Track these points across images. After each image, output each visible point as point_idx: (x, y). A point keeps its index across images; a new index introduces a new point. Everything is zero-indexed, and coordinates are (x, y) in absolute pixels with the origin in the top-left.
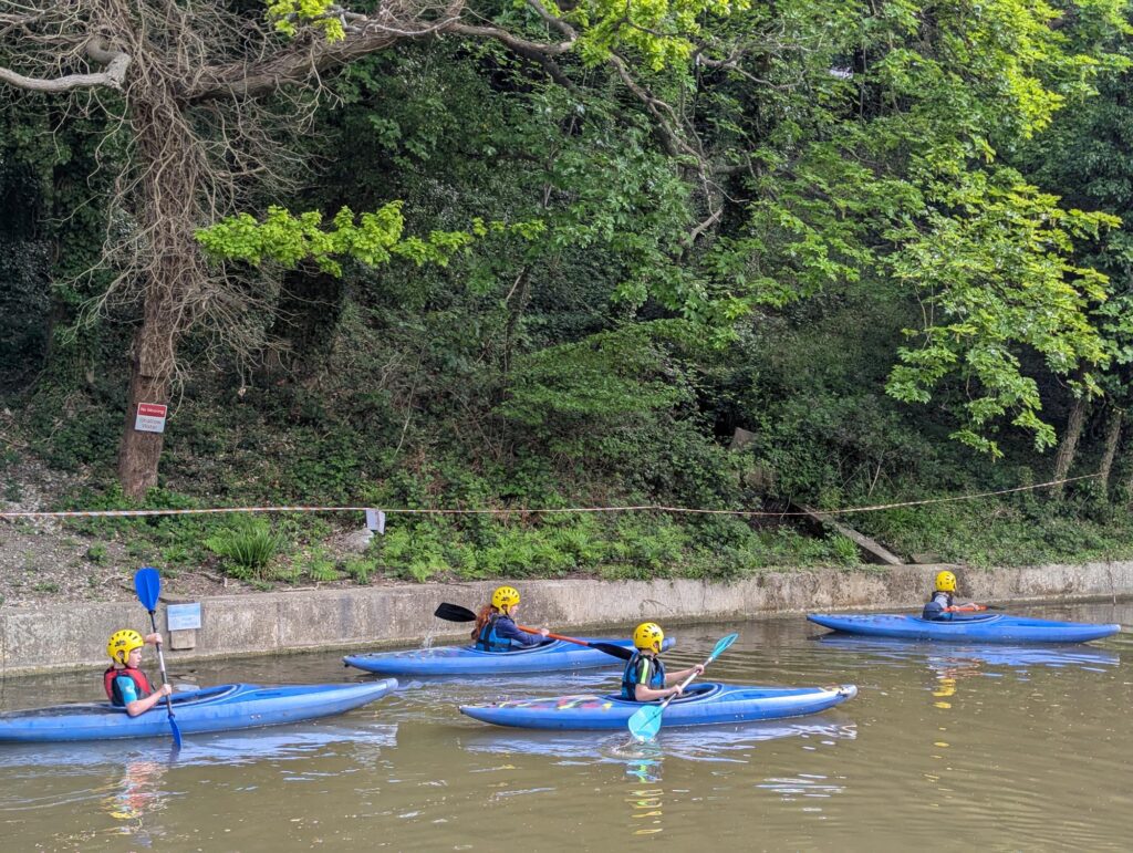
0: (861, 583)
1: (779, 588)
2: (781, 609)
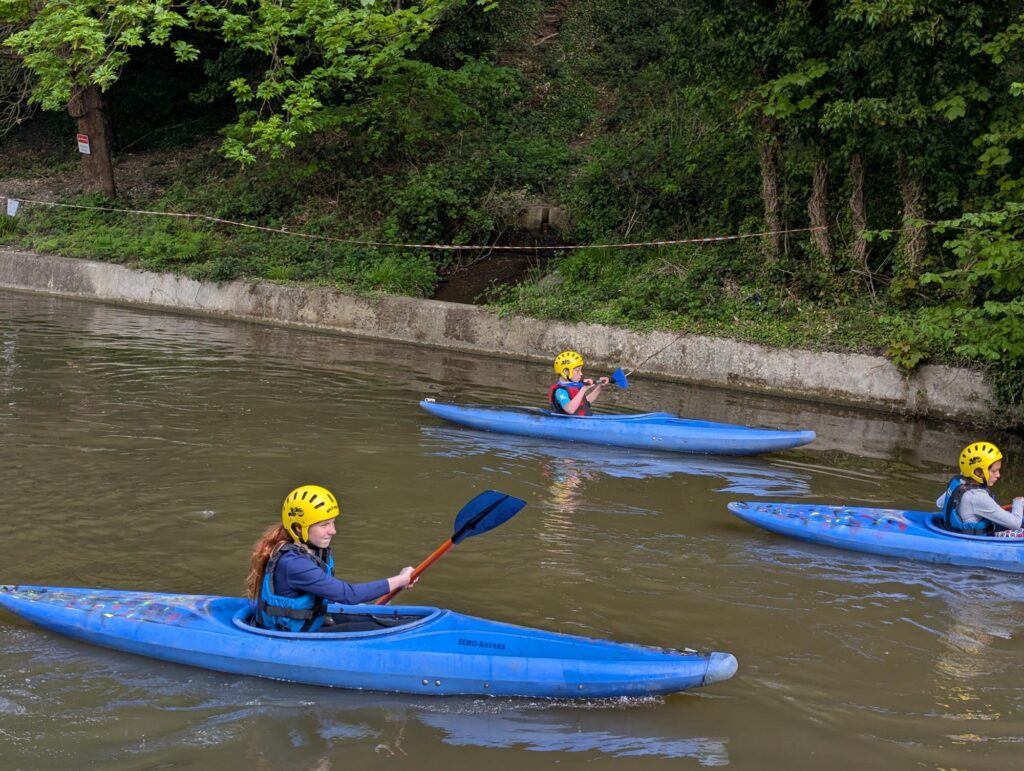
0: (350, 307)
1: (269, 298)
2: (267, 316)
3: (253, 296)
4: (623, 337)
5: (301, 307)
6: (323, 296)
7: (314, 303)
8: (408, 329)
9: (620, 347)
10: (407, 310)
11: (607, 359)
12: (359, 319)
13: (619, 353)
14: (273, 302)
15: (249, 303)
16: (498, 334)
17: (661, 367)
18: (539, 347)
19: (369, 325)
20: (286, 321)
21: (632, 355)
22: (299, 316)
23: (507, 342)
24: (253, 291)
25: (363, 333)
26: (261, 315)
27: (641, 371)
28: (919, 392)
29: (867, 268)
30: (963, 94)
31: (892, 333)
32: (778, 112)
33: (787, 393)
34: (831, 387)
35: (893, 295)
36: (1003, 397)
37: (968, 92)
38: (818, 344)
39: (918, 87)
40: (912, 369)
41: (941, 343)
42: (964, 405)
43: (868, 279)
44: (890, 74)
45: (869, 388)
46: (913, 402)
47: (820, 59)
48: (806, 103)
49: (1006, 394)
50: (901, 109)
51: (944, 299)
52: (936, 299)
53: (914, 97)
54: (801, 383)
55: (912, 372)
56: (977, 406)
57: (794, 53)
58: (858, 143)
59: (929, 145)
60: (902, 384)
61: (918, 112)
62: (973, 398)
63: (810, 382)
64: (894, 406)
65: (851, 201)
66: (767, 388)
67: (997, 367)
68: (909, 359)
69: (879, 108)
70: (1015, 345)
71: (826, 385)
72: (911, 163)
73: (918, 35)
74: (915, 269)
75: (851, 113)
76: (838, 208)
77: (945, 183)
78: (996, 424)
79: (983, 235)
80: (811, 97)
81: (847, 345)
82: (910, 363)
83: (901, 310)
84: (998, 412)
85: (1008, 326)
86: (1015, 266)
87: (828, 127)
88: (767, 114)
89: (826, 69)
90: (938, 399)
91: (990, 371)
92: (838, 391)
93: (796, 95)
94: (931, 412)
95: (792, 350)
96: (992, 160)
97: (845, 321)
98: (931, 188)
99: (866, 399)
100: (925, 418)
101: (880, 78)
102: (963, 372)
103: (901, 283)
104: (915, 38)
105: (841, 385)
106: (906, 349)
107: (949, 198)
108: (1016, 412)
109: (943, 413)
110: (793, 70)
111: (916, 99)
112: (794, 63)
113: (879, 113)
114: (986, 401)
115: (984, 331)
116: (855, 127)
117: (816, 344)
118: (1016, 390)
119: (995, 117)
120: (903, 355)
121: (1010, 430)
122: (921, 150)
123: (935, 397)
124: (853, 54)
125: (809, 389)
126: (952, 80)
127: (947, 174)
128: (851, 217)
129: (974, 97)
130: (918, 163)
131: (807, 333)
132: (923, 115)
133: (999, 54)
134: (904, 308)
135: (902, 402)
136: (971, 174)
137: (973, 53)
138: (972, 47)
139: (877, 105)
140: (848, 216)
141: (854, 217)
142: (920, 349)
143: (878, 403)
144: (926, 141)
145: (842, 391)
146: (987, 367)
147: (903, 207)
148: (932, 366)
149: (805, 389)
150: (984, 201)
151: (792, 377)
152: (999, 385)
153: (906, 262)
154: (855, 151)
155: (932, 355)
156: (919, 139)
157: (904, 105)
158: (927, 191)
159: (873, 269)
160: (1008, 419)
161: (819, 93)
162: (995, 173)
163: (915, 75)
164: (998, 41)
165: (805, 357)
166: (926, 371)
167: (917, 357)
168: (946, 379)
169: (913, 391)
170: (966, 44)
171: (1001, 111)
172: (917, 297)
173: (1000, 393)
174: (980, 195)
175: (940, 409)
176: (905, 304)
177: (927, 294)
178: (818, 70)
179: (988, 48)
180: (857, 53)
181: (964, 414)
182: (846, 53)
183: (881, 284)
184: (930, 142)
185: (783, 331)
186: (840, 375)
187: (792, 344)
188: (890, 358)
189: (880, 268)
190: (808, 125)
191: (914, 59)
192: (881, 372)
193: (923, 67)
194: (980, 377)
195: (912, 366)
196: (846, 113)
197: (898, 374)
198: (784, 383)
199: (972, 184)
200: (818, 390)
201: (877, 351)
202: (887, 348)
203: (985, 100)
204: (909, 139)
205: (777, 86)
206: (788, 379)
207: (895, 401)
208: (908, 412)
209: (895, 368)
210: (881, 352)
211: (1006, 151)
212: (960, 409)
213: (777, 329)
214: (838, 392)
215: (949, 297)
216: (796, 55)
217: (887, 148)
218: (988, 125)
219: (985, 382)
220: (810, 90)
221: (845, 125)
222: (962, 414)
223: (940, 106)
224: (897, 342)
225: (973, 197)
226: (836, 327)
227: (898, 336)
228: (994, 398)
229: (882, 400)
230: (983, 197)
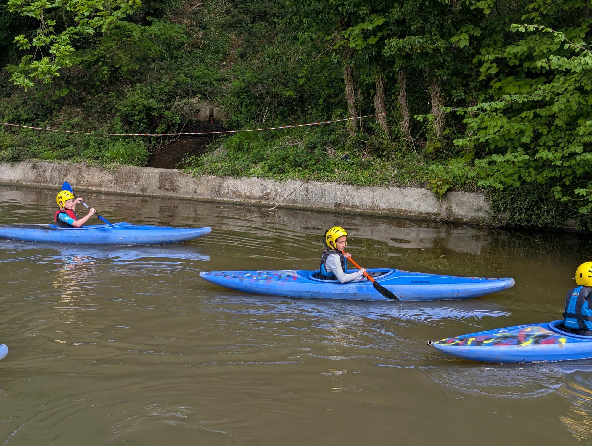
0: (97, 174)
1: (44, 171)
2: (44, 183)
3: (35, 171)
4: (270, 185)
5: (66, 175)
6: (79, 168)
7: (74, 173)
8: (135, 186)
9: (268, 190)
10: (134, 174)
11: (261, 198)
12: (104, 181)
13: (269, 194)
14: (48, 174)
15: (32, 175)
16: (193, 186)
17: (294, 201)
18: (218, 193)
19: (110, 185)
20: (56, 185)
21: (276, 195)
22: (64, 181)
23: (199, 191)
24: (34, 167)
25: (106, 190)
26: (40, 182)
27: (282, 204)
28: (447, 208)
29: (410, 137)
30: (466, 32)
31: (429, 174)
32: (357, 45)
33: (370, 212)
34: (396, 208)
35: (428, 152)
36: (496, 208)
37: (468, 31)
38: (387, 183)
39: (438, 29)
40: (443, 194)
41: (459, 179)
42: (473, 214)
43: (412, 143)
44: (421, 22)
45: (418, 207)
46: (444, 214)
47: (378, 14)
48: (373, 40)
49: (498, 206)
50: (430, 42)
51: (457, 153)
52: (452, 153)
53: (436, 35)
54: (378, 206)
55: (442, 197)
56: (481, 214)
57: (363, 11)
58: (404, 63)
59: (446, 63)
60: (437, 204)
61: (441, 44)
62: (479, 210)
63: (383, 206)
64: (433, 217)
65: (400, 97)
66: (358, 210)
67: (492, 191)
68: (441, 189)
69: (419, 42)
70: (508, 179)
71: (393, 207)
72: (437, 74)
74: (439, 136)
75: (401, 45)
76: (393, 102)
77: (456, 85)
78: (494, 224)
79: (485, 115)
80: (375, 37)
81: (404, 182)
82: (442, 191)
83: (432, 160)
84: (494, 217)
85: (502, 168)
86: (506, 132)
87: (388, 54)
88: (351, 47)
89: (384, 20)
90: (459, 211)
91: (488, 194)
92: (400, 210)
93: (366, 35)
94: (455, 219)
95: (371, 187)
96: (487, 71)
97: (401, 168)
98: (447, 88)
99: (417, 214)
100: (452, 223)
101: (416, 24)
102: (472, 195)
103: (432, 144)
105: (401, 206)
106: (439, 183)
107: (458, 94)
108: (504, 216)
109: (462, 219)
110: (363, 21)
111: (438, 36)
112: (363, 17)
113: (419, 45)
114: (487, 211)
115: (489, 171)
116: (403, 53)
117: (385, 182)
118: (504, 204)
119: (484, 45)
120: (438, 187)
121: (502, 228)
122: (441, 66)
123: (457, 210)
124: (400, 10)
125: (383, 210)
126: (457, 26)
127: (457, 79)
128: (400, 107)
129: (472, 34)
130: (441, 74)
131: (379, 177)
132: (443, 45)
133: (488, 8)
134: (434, 159)
135: (438, 214)
136: (470, 79)
137: (472, 8)
138: (471, 4)
139: (417, 40)
140: (398, 106)
141: (402, 107)
142: (447, 183)
143: (424, 215)
144: (445, 60)
145: (402, 210)
146: (486, 192)
147: (431, 100)
148: (454, 193)
149: (380, 210)
150: (479, 95)
151: (373, 203)
152: (494, 201)
153: (434, 132)
154: (402, 68)
155: (454, 186)
156: (441, 59)
157: (431, 39)
158: (444, 90)
159: (414, 137)
160: (500, 221)
161: (379, 34)
162: (489, 78)
163: (437, 22)
165: (379, 191)
166: (451, 195)
167: (446, 188)
168: (462, 199)
169: (444, 208)
170: (467, 3)
171: (487, 41)
172: (441, 152)
173: (495, 206)
174: (476, 91)
175: (460, 217)
176: (435, 157)
177: (447, 150)
178: (380, 21)
179: (480, 5)
180: (402, 10)
181: (474, 219)
182: (395, 10)
183: (418, 146)
184: (446, 61)
185: (365, 176)
186: (401, 200)
187: (371, 183)
188: (430, 189)
189: (418, 137)
190: (374, 53)
191: (436, 13)
192: (424, 198)
193: (441, 17)
194: (482, 197)
195: (444, 193)
196: (398, 45)
197: (435, 198)
198: (368, 207)
199: (472, 85)
200: (388, 210)
201: (422, 185)
202: (427, 184)
203: (478, 35)
204: (436, 60)
205: (356, 30)
206: (370, 204)
207: (434, 214)
208: (442, 220)
209: (433, 194)
210: (424, 186)
211: (495, 65)
212: (472, 216)
213: (363, 175)
214: (400, 211)
215: (460, 151)
216: (365, 12)
217: (423, 65)
218: (479, 50)
219: (486, 200)
220: (374, 32)
221: (398, 53)
222: (473, 219)
223: (454, 39)
224: (434, 179)
225: (472, 92)
226: (396, 172)
227: (433, 175)
228: (491, 209)
229: (426, 213)
230: (477, 92)
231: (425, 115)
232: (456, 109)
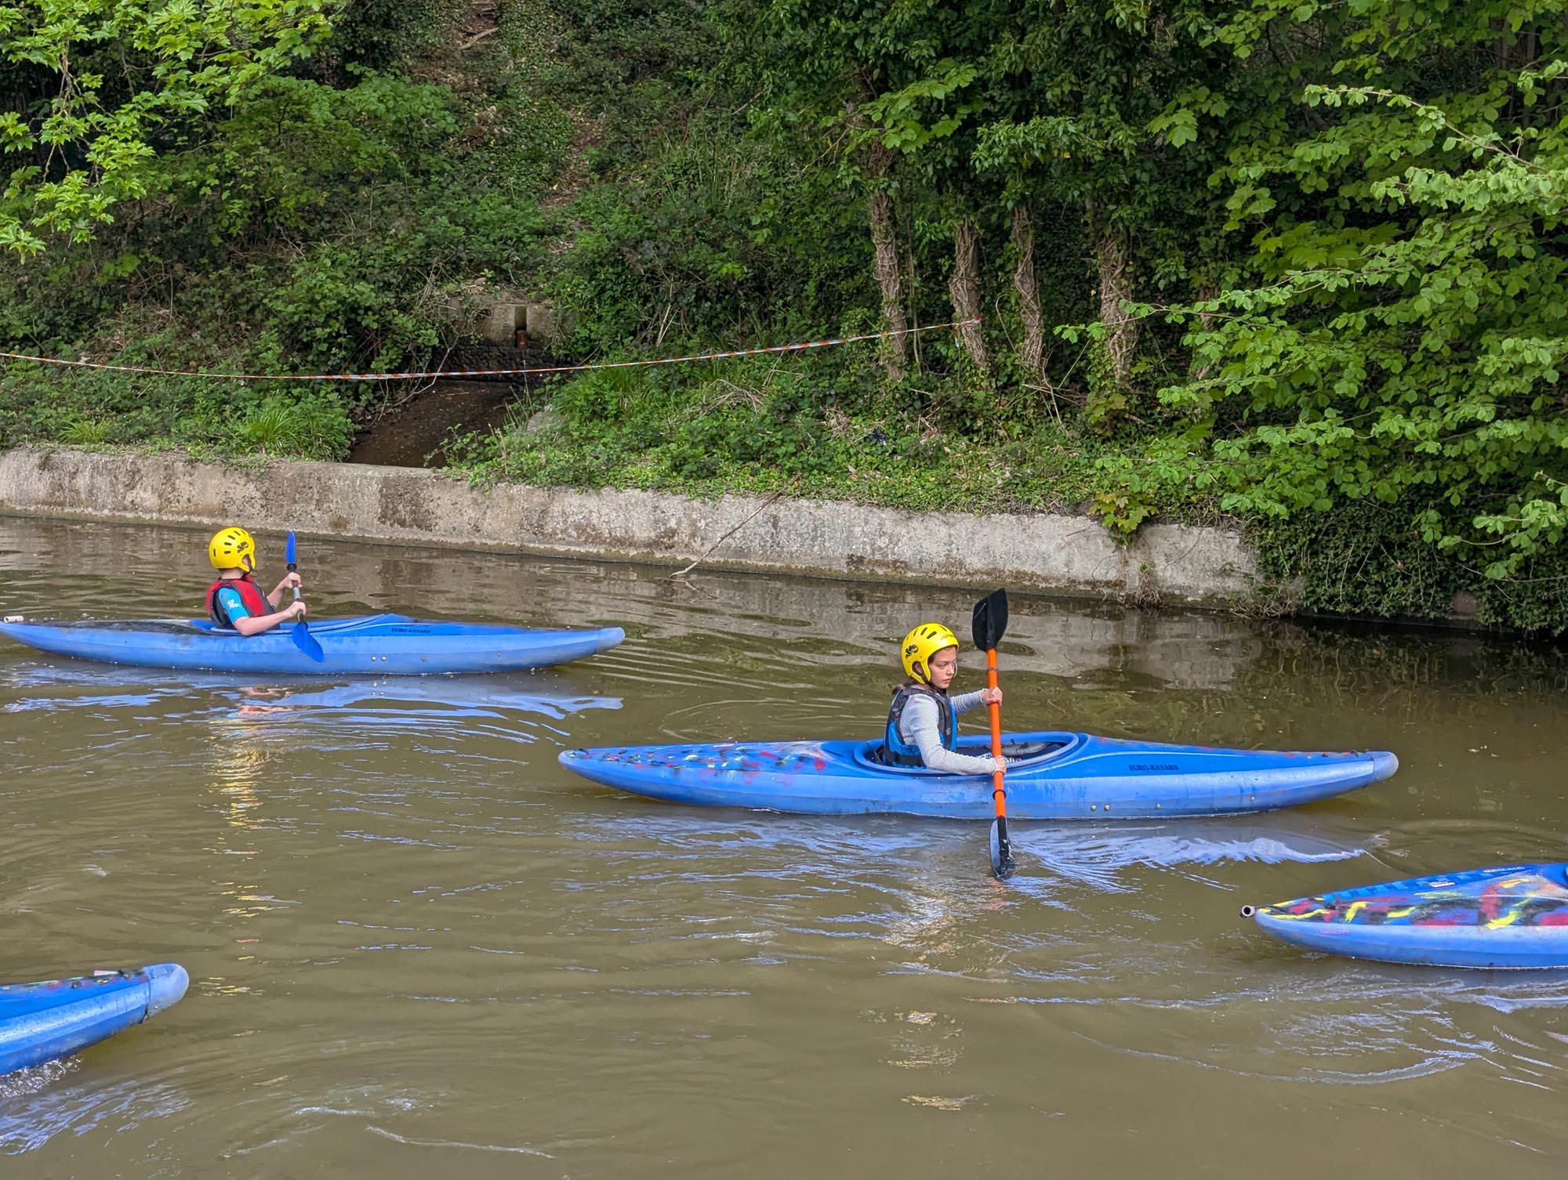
0: (215, 481)
1: (73, 475)
2: (71, 505)
3: (47, 475)
4: (675, 508)
5: (131, 487)
6: (166, 468)
7: (153, 480)
8: (316, 514)
9: (673, 524)
10: (314, 482)
11: (654, 544)
12: (232, 501)
13: (674, 532)
14: (82, 482)
15: (40, 486)
16: (471, 513)
17: (740, 552)
18: (539, 530)
20: (106, 512)
21: (693, 535)
22: (127, 502)
23: (487, 525)
24: (45, 464)
26: (62, 504)
27: (710, 560)
28: (1144, 568)
29: (1045, 381)
30: (1188, 106)
31: (1095, 479)
32: (905, 142)
33: (940, 581)
34: (1009, 567)
35: (1092, 420)
36: (1271, 568)
37: (1196, 102)
38: (984, 502)
39: (1118, 98)
40: (1132, 532)
41: (1172, 491)
42: (1212, 584)
43: (1049, 398)
44: (1073, 79)
45: (1066, 565)
46: (1134, 583)
47: (959, 58)
48: (946, 127)
49: (1275, 562)
50: (1094, 132)
51: (1169, 422)
52: (1155, 423)
53: (1112, 114)
54: (961, 563)
55: (1129, 539)
56: (1232, 584)
57: (920, 49)
58: (1028, 187)
59: (1137, 187)
60: (1116, 557)
61: (1124, 137)
62: (1225, 572)
63: (975, 562)
64: (1106, 591)
65: (1017, 277)
66: (910, 574)
67: (1260, 522)
68: (1127, 517)
69: (1065, 132)
70: (1301, 490)
71: (1000, 566)
72: (1115, 216)
73: (1123, 15)
74: (1121, 379)
75: (1020, 141)
76: (999, 289)
77: (1165, 244)
78: (1266, 610)
79: (1241, 324)
80: (952, 118)
81: (1029, 501)
82: (1129, 525)
83: (1103, 442)
84: (1266, 591)
85: (1286, 461)
86: (1295, 368)
87: (986, 165)
88: (889, 146)
89: (974, 73)
90: (1173, 576)
91: (1249, 530)
92: (1018, 572)
93: (927, 113)
94: (1164, 596)
95: (944, 514)
96: (1244, 207)
97: (1020, 464)
98: (1141, 253)
99: (1063, 583)
100: (1156, 607)
101: (1059, 85)
102: (1208, 532)
103: (1102, 401)
104: (1118, 21)
105: (1023, 563)
106: (1122, 502)
107: (1170, 268)
108: (1291, 588)
109: (1182, 597)
110: (920, 75)
111: (1117, 116)
112: (920, 65)
113: (1065, 139)
114: (1246, 575)
115: (1251, 470)
116: (1026, 163)
117: (979, 501)
118: (1290, 556)
119: (1235, 140)
120: (1118, 511)
121: (1285, 617)
122: (1126, 195)
123: (1168, 574)
124: (1016, 49)
125: (976, 573)
126: (1166, 88)
127: (1167, 230)
128: (1017, 303)
129: (1204, 111)
130: (1124, 215)
131: (965, 486)
132: (1130, 141)
133: (1245, 43)
134: (1108, 439)
135: (1119, 584)
136: (1201, 229)
137: (1204, 43)
138: (1202, 33)
139: (1062, 127)
140: (1013, 301)
141: (1023, 303)
142: (1141, 502)
143: (1081, 587)
144: (1134, 181)
145: (1026, 574)
146: (1244, 524)
147: (1098, 285)
148: (1161, 527)
149: (968, 573)
150: (1223, 270)
151: (948, 556)
152: (1265, 550)
153: (1109, 368)
154: (1022, 200)
155: (1161, 509)
156: (1124, 177)
157: (1099, 126)
158: (1134, 257)
159: (1054, 381)
160: (1281, 601)
161: (963, 112)
162: (1251, 227)
163: (1113, 80)
164: (1241, 23)
165: (965, 524)
166: (1152, 534)
167: (1138, 514)
168: (1183, 545)
169: (1135, 566)
170: (1192, 29)
171: (1243, 130)
172: (1126, 421)
173: (1266, 562)
174: (1216, 261)
175: (1177, 592)
176: (1109, 434)
177: (1141, 416)
178: (963, 76)
179: (1224, 34)
180: (1023, 47)
181: (1213, 596)
182: (1005, 48)
183: (1067, 405)
184: (1138, 182)
185: (928, 485)
186: (1021, 548)
187: (943, 503)
188: (1099, 518)
189: (1065, 380)
190: (948, 162)
191: (1110, 55)
192: (1083, 541)
193: (1124, 67)
194: (1234, 539)
195: (1134, 528)
196: (1013, 141)
197: (1109, 541)
198: (935, 566)
199: (1205, 244)
200: (988, 574)
201: (1076, 509)
202: (1090, 504)
203: (1222, 114)
204: (1110, 179)
205: (903, 100)
206: (942, 559)
207: (1108, 584)
208: (1129, 598)
209: (1105, 532)
210: (1081, 509)
211: (1265, 192)
212: (1208, 589)
213: (921, 482)
214: (1019, 575)
215: (1176, 418)
216: (925, 52)
217: (1076, 193)
218: (1223, 152)
219: (1243, 546)
220: (949, 106)
221: (1012, 160)
222: (1210, 596)
223: (1158, 125)
224: (1107, 493)
225: (1206, 264)
226: (1008, 474)
227: (1106, 483)
228: (1258, 570)
229: (1087, 582)
230: (1221, 264)
231: (1082, 327)
232: (1164, 308)
